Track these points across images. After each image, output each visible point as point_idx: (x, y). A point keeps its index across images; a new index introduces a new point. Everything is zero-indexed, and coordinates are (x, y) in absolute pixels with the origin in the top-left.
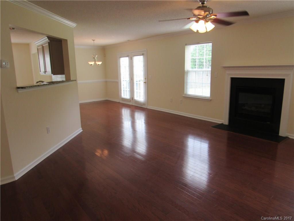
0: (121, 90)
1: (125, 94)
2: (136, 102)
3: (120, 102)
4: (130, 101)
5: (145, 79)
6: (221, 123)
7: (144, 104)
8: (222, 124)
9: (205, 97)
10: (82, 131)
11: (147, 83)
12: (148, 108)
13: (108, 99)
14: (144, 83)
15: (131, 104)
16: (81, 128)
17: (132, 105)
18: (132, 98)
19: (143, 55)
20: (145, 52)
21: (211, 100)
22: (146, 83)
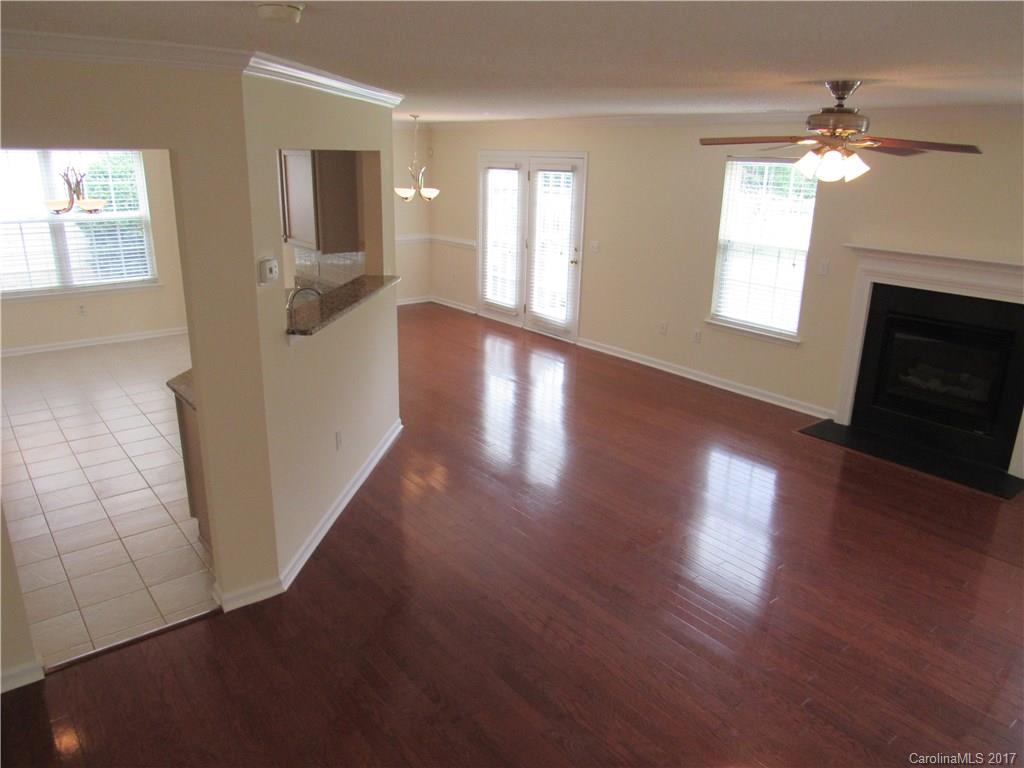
0: (484, 276)
1: (499, 290)
2: (538, 321)
3: (480, 314)
4: (517, 315)
5: (576, 250)
6: (826, 417)
7: (566, 331)
8: (830, 422)
9: (781, 334)
10: (402, 426)
11: (580, 264)
12: (579, 344)
13: (437, 302)
14: (572, 262)
15: (520, 326)
16: (399, 420)
17: (522, 329)
18: (524, 307)
19: (573, 170)
20: (581, 161)
21: (798, 344)
22: (576, 263)
